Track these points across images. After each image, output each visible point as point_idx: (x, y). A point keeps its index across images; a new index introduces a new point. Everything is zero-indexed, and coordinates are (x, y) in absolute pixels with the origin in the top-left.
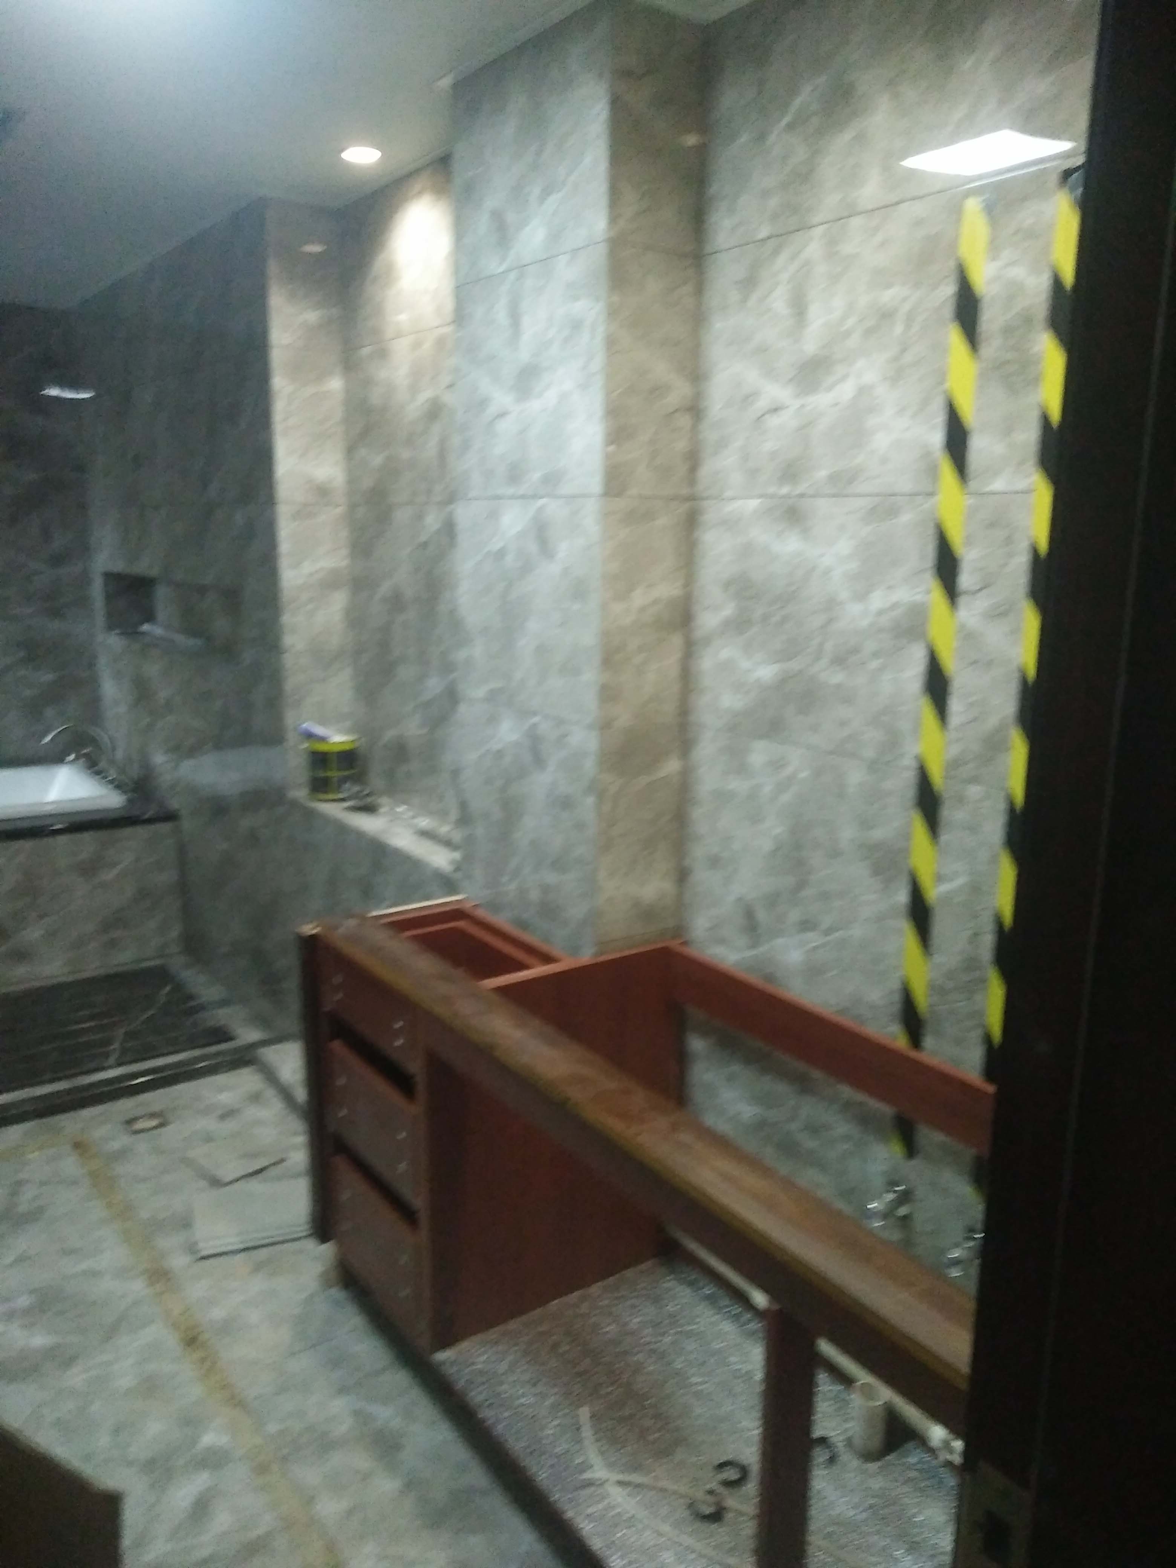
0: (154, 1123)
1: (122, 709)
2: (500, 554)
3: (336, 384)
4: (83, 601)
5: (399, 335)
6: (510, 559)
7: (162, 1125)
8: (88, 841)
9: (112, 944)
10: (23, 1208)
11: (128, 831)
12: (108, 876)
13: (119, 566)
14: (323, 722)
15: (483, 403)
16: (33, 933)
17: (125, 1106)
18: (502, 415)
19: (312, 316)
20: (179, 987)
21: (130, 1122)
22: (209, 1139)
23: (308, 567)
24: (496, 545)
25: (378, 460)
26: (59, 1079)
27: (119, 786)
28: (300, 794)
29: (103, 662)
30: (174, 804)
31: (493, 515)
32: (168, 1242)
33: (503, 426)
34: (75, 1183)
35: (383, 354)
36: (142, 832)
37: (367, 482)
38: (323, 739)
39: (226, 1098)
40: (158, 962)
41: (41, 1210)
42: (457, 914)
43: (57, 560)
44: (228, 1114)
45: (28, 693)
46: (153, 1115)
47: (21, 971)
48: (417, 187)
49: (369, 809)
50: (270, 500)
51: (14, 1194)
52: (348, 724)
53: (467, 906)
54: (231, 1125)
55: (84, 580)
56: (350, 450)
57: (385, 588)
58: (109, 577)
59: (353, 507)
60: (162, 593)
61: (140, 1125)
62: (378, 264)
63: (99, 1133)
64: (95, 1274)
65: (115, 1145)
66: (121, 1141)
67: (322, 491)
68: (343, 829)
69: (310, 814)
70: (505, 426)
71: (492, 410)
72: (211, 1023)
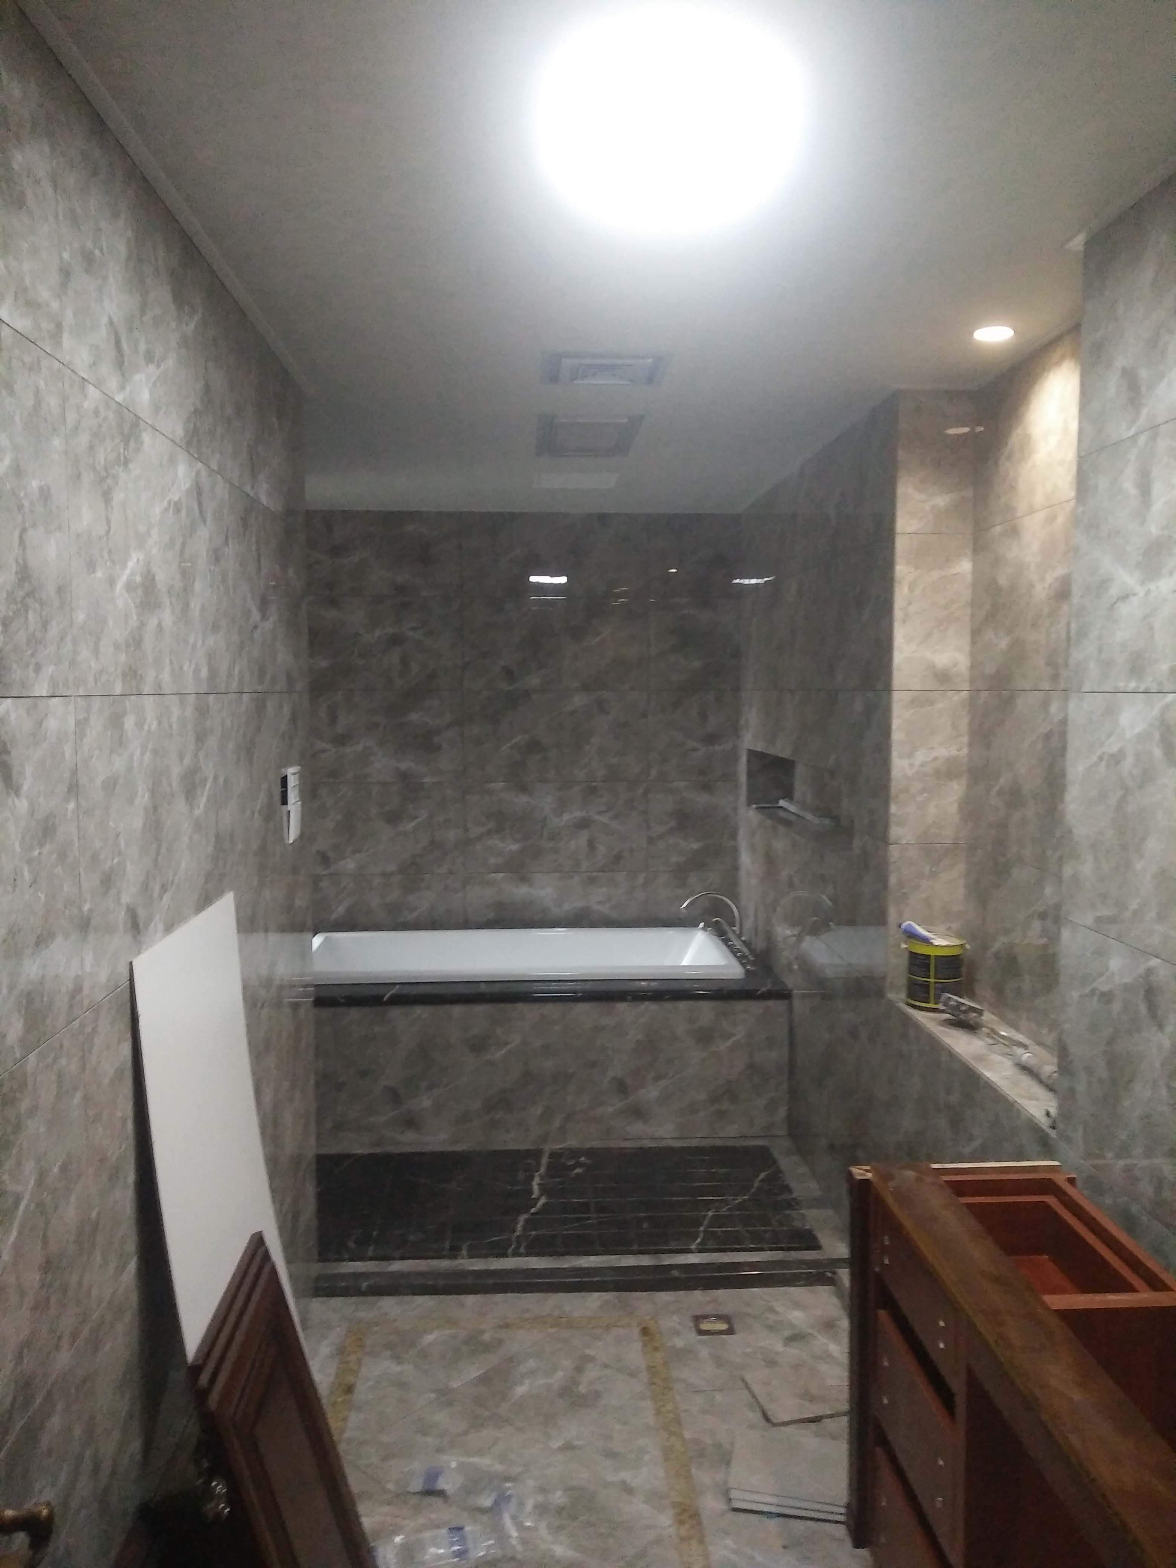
0: (724, 1327)
1: (754, 881)
2: (1116, 759)
3: (965, 566)
4: (729, 777)
5: (1032, 511)
6: (1128, 763)
7: (730, 1331)
8: (707, 1010)
9: (721, 1114)
10: (582, 1389)
11: (740, 1006)
12: (723, 1046)
13: (759, 747)
14: (926, 922)
15: (1104, 584)
16: (650, 1093)
17: (698, 1299)
18: (1124, 597)
19: (942, 501)
20: (776, 1176)
21: (698, 1319)
22: (771, 1363)
23: (920, 756)
24: (1112, 746)
25: (1004, 643)
26: (643, 1253)
27: (741, 959)
28: (898, 997)
29: (742, 834)
30: (790, 981)
31: (1111, 711)
32: (704, 1477)
33: (1124, 610)
34: (633, 1375)
35: (1014, 531)
36: (756, 1008)
37: (990, 669)
38: (926, 941)
39: (797, 1316)
40: (760, 1142)
41: (597, 1395)
42: (1047, 1186)
43: (711, 739)
44: (796, 1338)
45: (674, 859)
46: (720, 1318)
47: (637, 1128)
48: (1056, 356)
49: (970, 1027)
50: (888, 688)
51: (579, 1369)
52: (955, 926)
53: (1060, 1180)
54: (794, 1352)
55: (731, 757)
56: (976, 634)
57: (1004, 780)
58: (753, 755)
59: (975, 692)
60: (800, 770)
61: (705, 1326)
62: (1014, 440)
63: (669, 1322)
64: (629, 1490)
65: (679, 1343)
66: (687, 1338)
67: (943, 677)
68: (935, 1044)
69: (907, 1021)
70: (1129, 610)
71: (1114, 591)
72: (797, 1224)
